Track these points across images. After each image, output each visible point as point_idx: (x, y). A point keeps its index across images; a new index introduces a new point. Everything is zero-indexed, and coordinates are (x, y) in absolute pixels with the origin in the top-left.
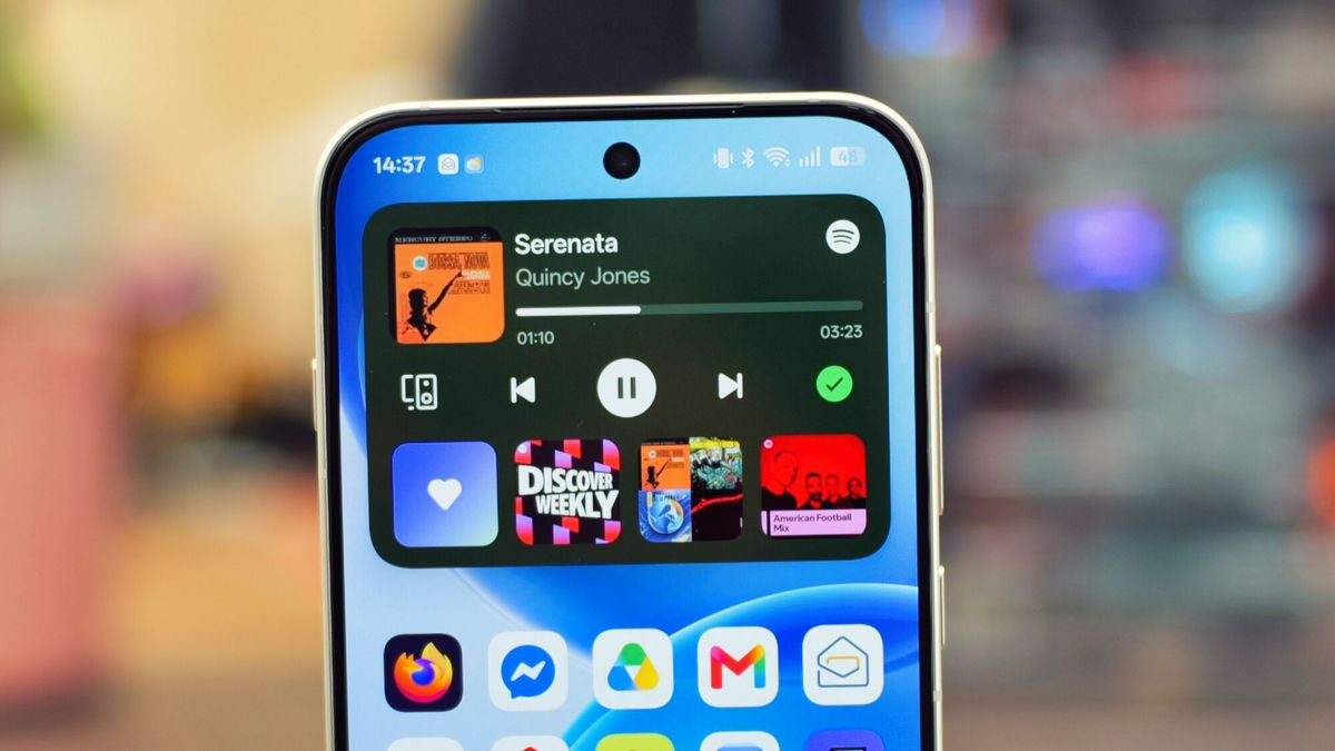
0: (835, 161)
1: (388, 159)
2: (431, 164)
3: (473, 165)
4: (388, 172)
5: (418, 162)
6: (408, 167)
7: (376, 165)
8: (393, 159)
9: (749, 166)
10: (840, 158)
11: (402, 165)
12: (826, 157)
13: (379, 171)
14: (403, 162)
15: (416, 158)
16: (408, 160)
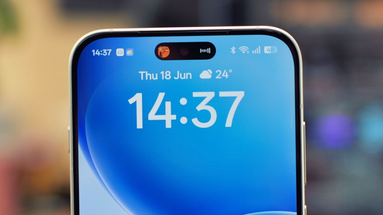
0: (266, 51)
1: (97, 50)
2: (114, 52)
3: (130, 53)
4: (97, 55)
5: (109, 51)
6: (105, 53)
7: (93, 52)
8: (99, 50)
9: (233, 53)
10: (268, 50)
11: (102, 53)
12: (262, 50)
13: (94, 55)
14: (103, 51)
15: (108, 50)
16: (105, 51)
